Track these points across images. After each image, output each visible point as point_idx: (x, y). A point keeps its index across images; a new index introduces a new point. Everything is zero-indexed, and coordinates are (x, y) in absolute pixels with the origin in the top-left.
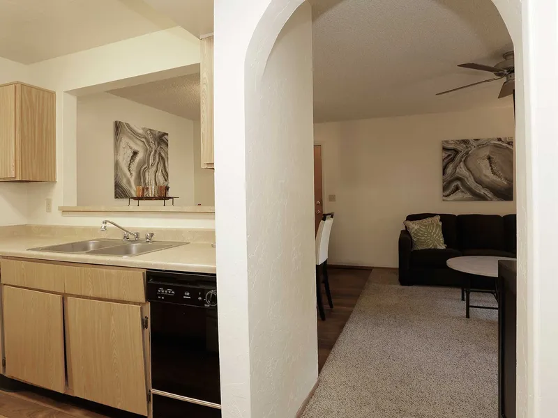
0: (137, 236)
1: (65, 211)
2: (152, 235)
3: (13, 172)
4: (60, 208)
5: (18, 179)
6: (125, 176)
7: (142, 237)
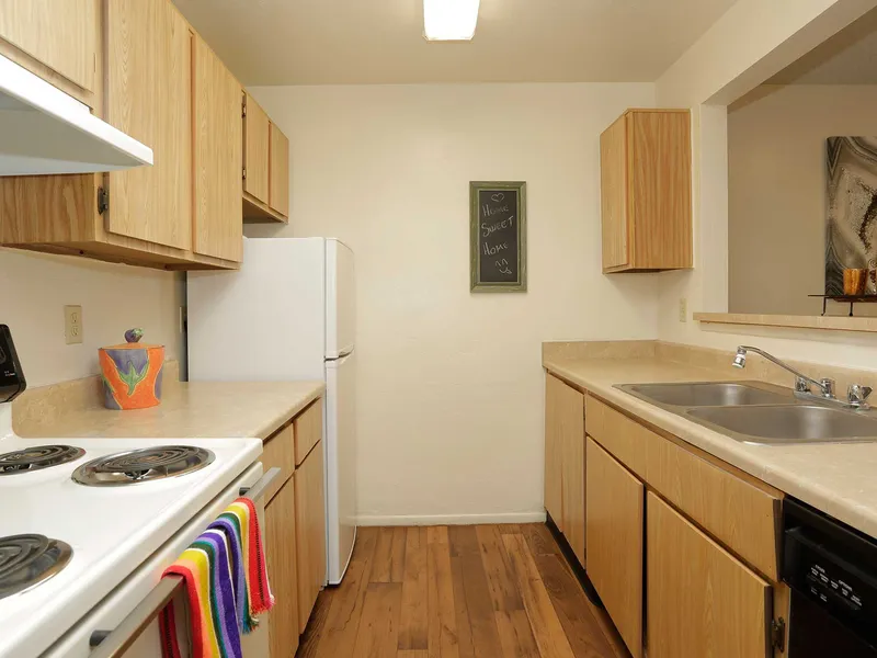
0: (828, 388)
1: (706, 321)
2: (867, 391)
3: (625, 256)
4: (696, 316)
5: (630, 267)
6: (852, 250)
7: (841, 391)
